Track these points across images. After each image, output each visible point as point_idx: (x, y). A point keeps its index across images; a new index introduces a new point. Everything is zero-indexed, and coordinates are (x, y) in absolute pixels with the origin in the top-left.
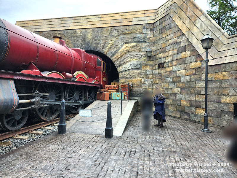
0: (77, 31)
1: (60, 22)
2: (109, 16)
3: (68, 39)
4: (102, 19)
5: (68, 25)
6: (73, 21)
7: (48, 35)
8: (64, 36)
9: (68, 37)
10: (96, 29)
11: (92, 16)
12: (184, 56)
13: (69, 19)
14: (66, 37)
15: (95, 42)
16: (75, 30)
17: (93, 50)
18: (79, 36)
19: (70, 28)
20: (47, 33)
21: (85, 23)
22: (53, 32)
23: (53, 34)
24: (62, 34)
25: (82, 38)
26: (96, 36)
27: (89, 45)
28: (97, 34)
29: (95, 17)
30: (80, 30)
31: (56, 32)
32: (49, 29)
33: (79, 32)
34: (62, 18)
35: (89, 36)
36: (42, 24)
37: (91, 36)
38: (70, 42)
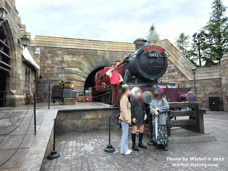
1: (82, 43)
2: (118, 43)
3: (91, 56)
4: (114, 45)
5: (90, 46)
6: (92, 44)
7: (73, 51)
8: (88, 54)
9: (90, 55)
10: (112, 52)
11: (106, 42)
12: (174, 75)
13: (89, 41)
14: (89, 55)
15: (112, 61)
16: (96, 51)
18: (100, 55)
20: (72, 50)
21: (103, 47)
22: (78, 50)
24: (85, 52)
27: (107, 62)
28: (113, 55)
29: (109, 43)
30: (100, 51)
31: (80, 51)
32: (73, 47)
33: (99, 53)
34: (83, 40)
35: (107, 56)
36: (65, 42)
37: (109, 56)
38: (93, 59)
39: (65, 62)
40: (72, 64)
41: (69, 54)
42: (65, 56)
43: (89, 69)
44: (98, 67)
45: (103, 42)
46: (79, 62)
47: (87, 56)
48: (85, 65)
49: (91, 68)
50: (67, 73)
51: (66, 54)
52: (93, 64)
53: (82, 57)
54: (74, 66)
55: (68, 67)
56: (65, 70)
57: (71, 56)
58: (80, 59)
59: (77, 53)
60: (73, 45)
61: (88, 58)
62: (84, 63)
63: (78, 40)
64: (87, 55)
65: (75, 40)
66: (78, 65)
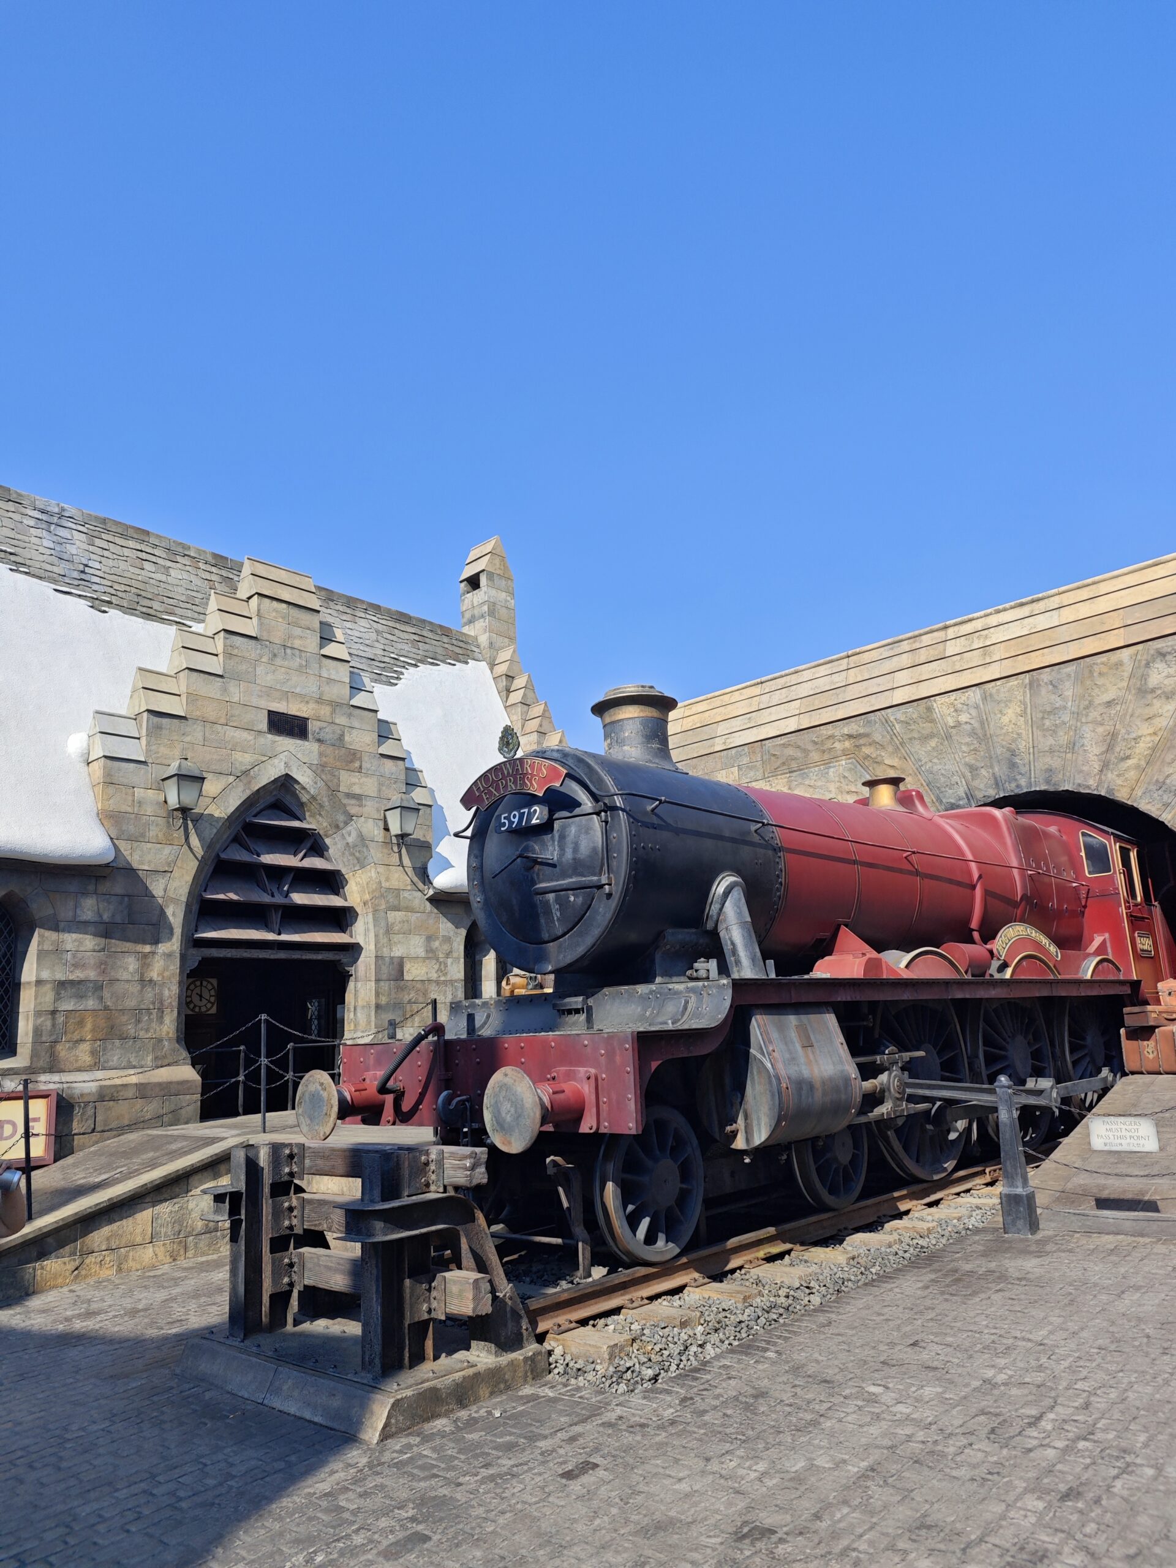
0: (938, 704)
1: (839, 680)
2: (1104, 589)
3: (894, 752)
4: (1068, 615)
5: (884, 683)
6: (905, 660)
7: (790, 751)
8: (873, 743)
9: (891, 743)
10: (1045, 675)
13: (886, 652)
14: (882, 747)
15: (1051, 741)
16: (923, 704)
17: (1043, 787)
18: (952, 727)
19: (899, 697)
20: (784, 746)
21: (975, 658)
22: (812, 735)
23: (815, 743)
24: (859, 736)
25: (969, 735)
26: (1050, 713)
27: (1013, 765)
28: (1053, 697)
30: (953, 695)
31: (830, 733)
32: (792, 725)
33: (946, 711)
36: (755, 705)
37: (1023, 714)
38: (909, 766)
41: (774, 773)
45: (979, 623)
47: (867, 757)
51: (760, 774)
53: (841, 770)
57: (782, 781)
58: (832, 787)
59: (815, 756)
60: (794, 707)
63: (823, 669)
64: (867, 750)
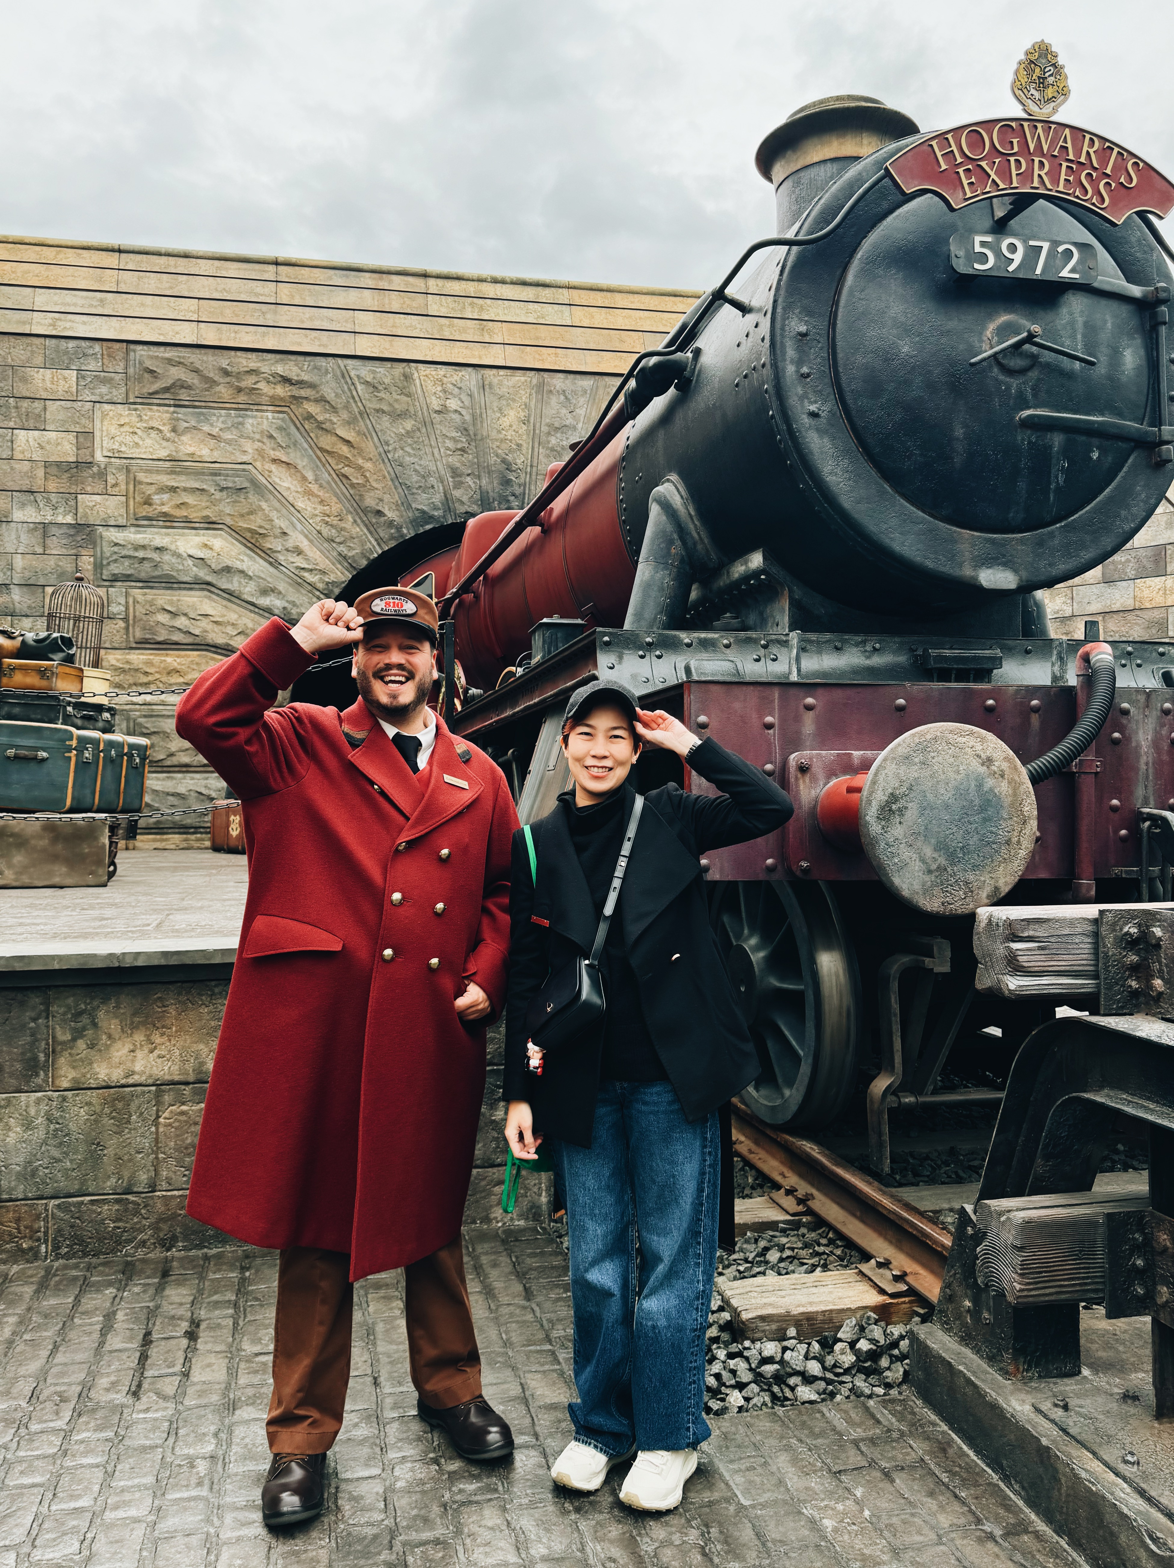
0: (422, 374)
1: (266, 292)
2: (620, 301)
3: (350, 423)
5: (340, 320)
6: (369, 299)
7: (177, 373)
8: (322, 400)
9: (346, 407)
10: (559, 381)
11: (503, 282)
13: (338, 278)
14: (334, 410)
16: (400, 368)
18: (438, 412)
19: (364, 346)
20: (170, 362)
21: (471, 331)
22: (224, 360)
23: (226, 373)
24: (300, 383)
25: (457, 429)
26: (557, 429)
27: (507, 482)
28: (564, 411)
29: (529, 293)
30: (442, 370)
31: (253, 365)
32: (186, 334)
33: (430, 387)
34: (276, 263)
36: (110, 280)
37: (525, 422)
38: (370, 447)
39: (102, 475)
40: (173, 489)
41: (148, 399)
42: (104, 416)
43: (331, 540)
44: (414, 522)
45: (471, 288)
46: (236, 473)
47: (310, 417)
48: (300, 504)
49: (356, 530)
50: (127, 578)
51: (118, 394)
52: (370, 501)
53: (265, 425)
54: (194, 515)
55: (140, 521)
56: (108, 550)
57: (159, 416)
58: (249, 446)
59: (224, 391)
60: (187, 308)
61: (326, 442)
62: (284, 481)
63: (233, 269)
64: (312, 408)
65: (205, 267)
66: (226, 509)
